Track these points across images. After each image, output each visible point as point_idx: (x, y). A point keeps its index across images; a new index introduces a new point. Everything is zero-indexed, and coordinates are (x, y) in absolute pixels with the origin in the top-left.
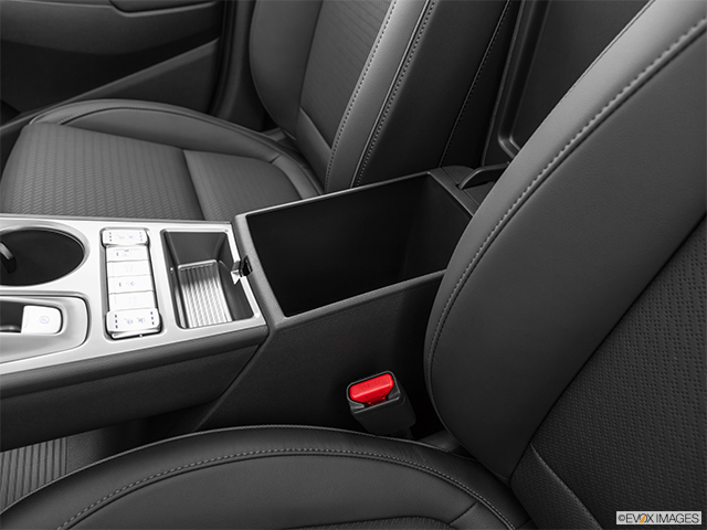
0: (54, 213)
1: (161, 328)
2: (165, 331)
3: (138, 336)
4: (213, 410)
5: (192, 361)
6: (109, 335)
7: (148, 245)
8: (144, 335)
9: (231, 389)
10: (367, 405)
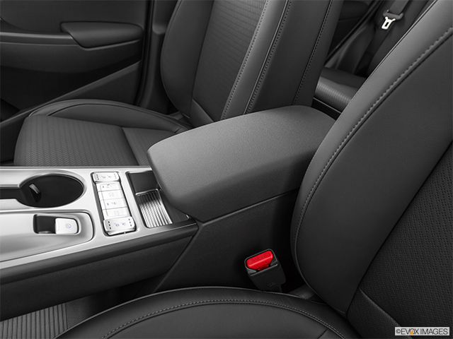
0: (64, 165)
1: (135, 229)
2: (138, 229)
3: (123, 233)
4: (165, 279)
5: (156, 247)
6: (106, 233)
7: (120, 181)
8: (127, 232)
9: (176, 264)
10: (257, 271)
